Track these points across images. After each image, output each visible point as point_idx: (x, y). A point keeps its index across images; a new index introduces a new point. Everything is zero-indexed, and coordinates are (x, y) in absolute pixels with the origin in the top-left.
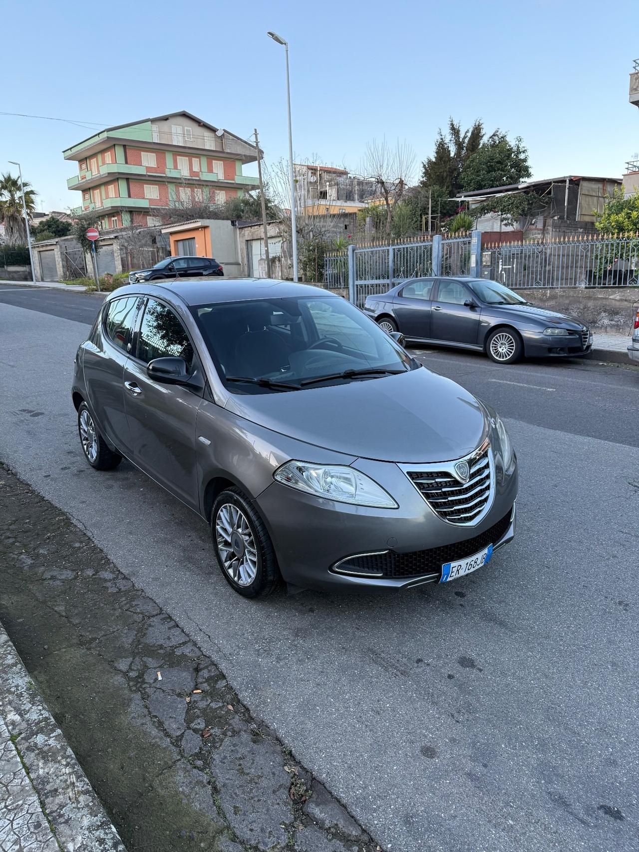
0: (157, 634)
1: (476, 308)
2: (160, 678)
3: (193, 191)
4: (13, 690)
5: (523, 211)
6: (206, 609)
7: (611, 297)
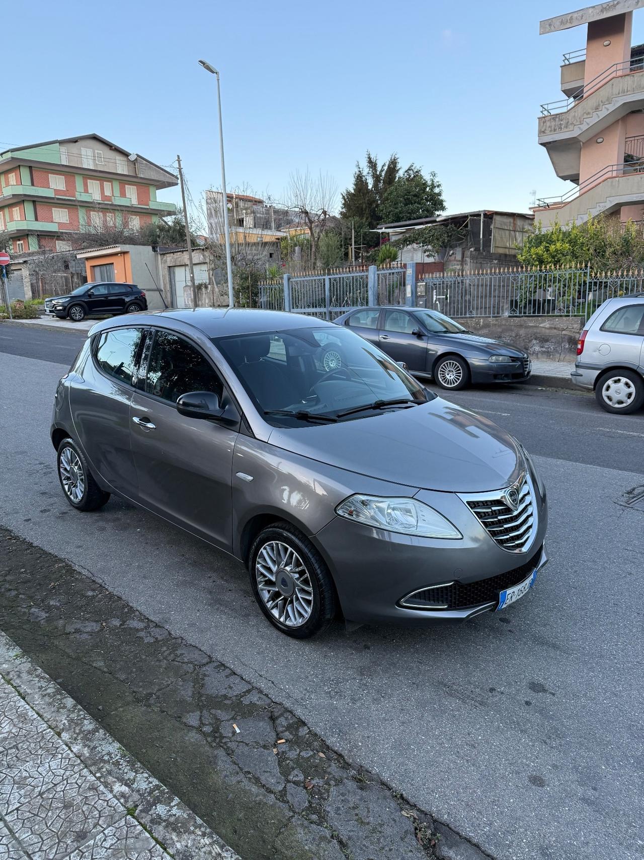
0: (216, 684)
1: (423, 337)
2: (238, 731)
3: (105, 216)
4: (106, 758)
5: (443, 243)
6: (258, 653)
7: (541, 325)
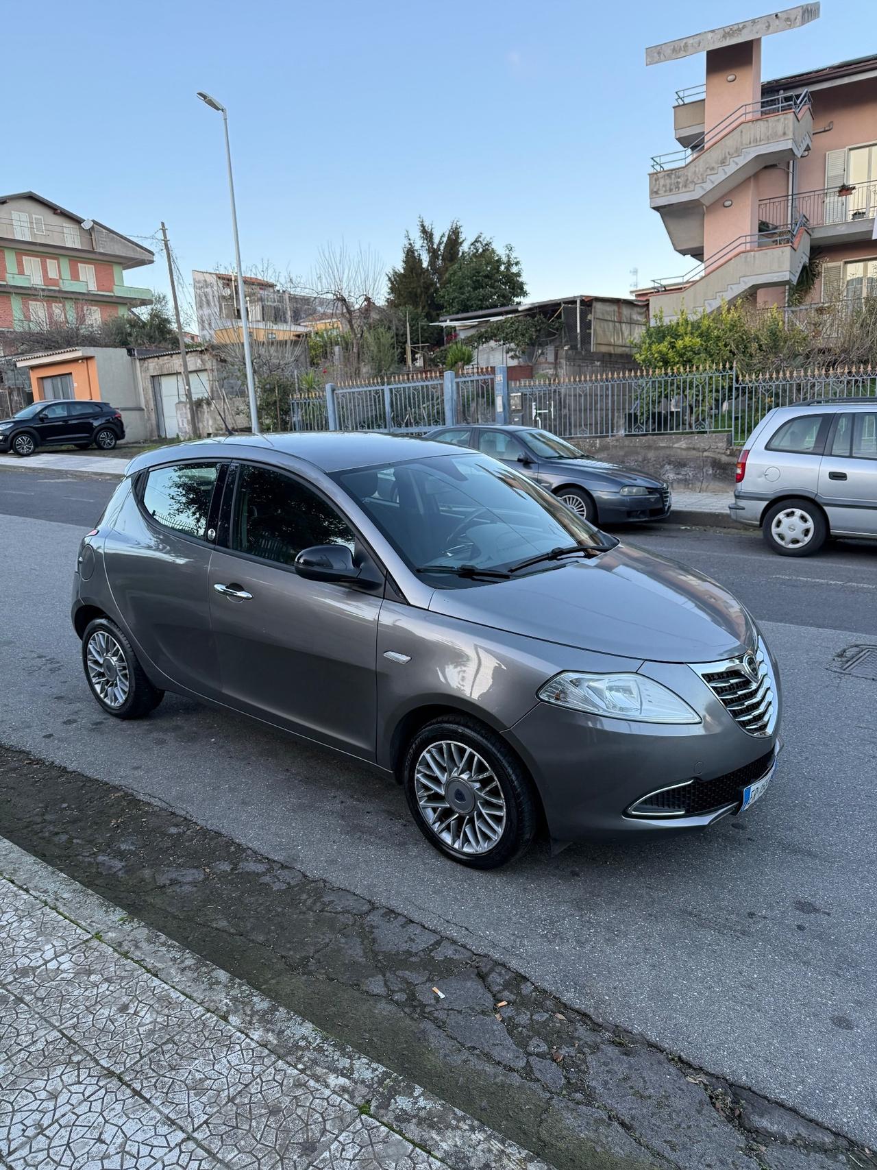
0: (391, 938)
1: (532, 465)
2: (442, 996)
3: (49, 307)
4: (302, 1043)
5: (531, 339)
6: (434, 893)
7: (676, 445)
